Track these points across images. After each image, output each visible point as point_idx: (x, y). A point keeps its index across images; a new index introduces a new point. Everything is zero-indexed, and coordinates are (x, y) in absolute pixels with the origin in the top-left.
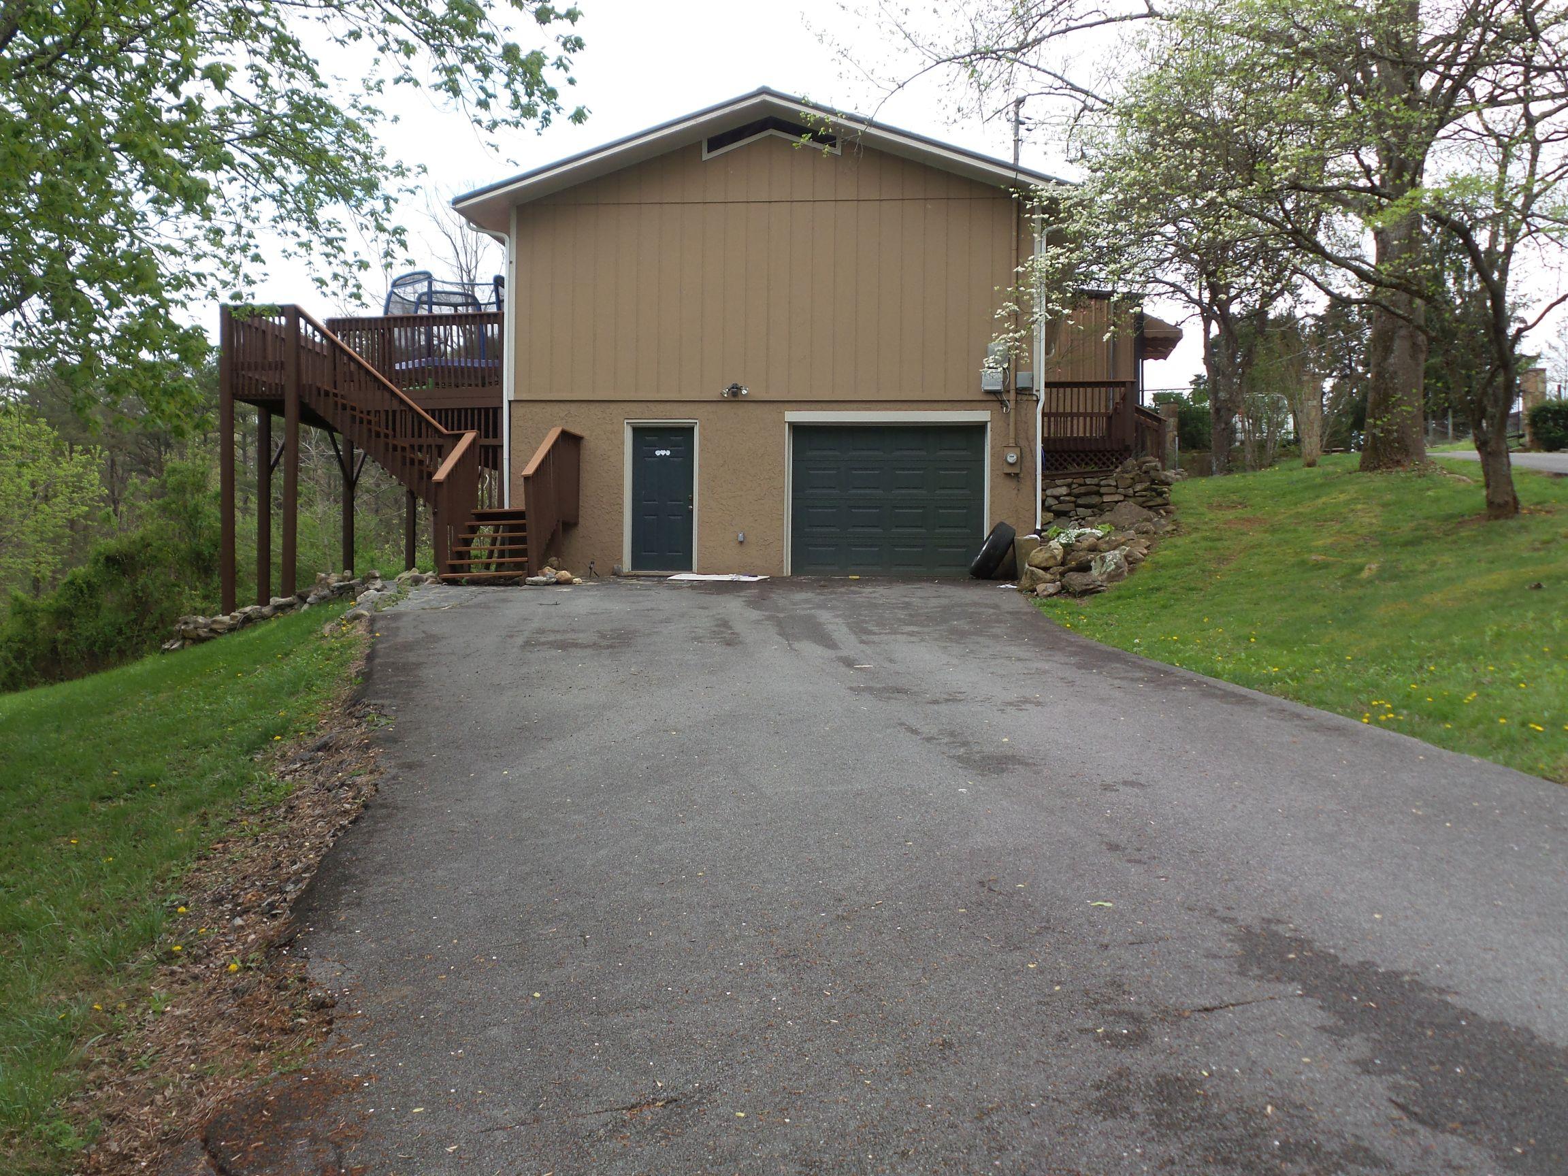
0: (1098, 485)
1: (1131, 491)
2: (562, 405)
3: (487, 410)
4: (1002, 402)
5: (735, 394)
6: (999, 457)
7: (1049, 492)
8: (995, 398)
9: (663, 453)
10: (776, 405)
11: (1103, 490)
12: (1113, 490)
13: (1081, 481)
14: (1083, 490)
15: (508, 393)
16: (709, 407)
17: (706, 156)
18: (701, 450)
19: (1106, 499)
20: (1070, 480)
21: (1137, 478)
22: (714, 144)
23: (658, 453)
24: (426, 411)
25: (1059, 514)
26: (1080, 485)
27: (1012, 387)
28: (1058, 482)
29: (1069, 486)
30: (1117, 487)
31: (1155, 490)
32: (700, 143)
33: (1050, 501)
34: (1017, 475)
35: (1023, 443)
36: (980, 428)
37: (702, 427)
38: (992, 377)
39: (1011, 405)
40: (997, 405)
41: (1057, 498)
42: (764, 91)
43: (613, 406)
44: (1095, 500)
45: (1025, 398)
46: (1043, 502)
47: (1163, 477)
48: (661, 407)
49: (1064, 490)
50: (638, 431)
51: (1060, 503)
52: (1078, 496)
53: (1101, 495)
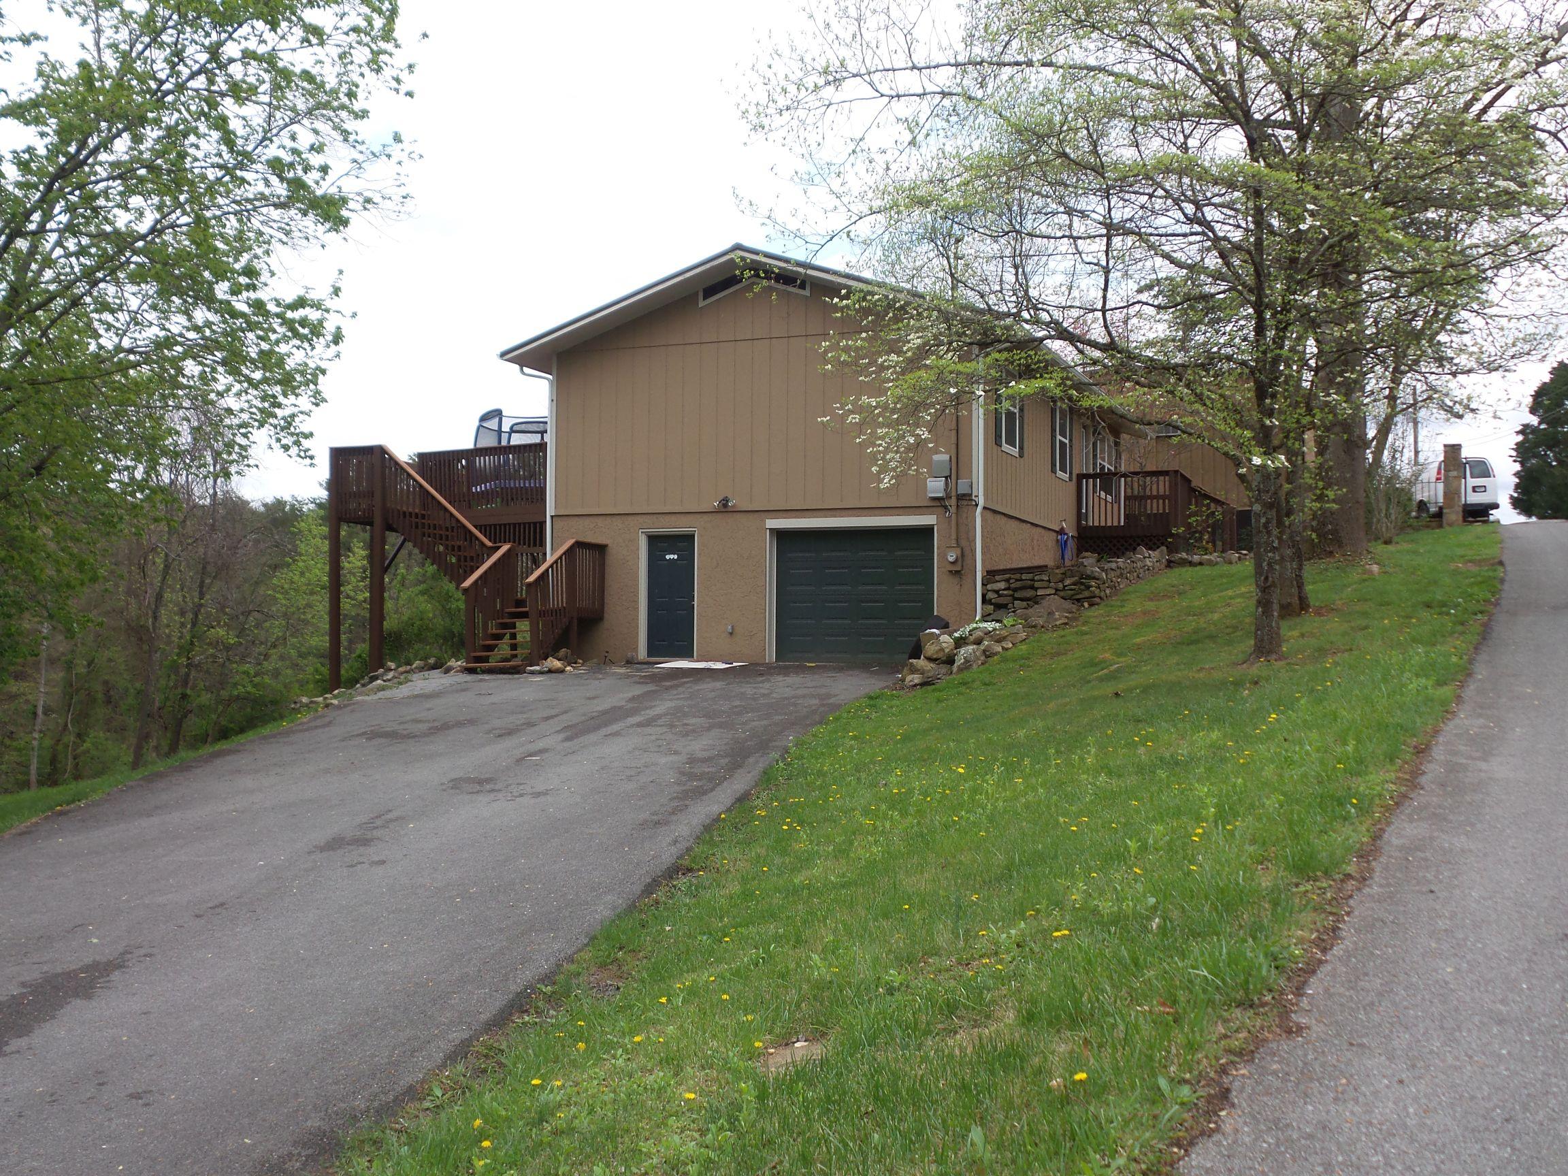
0: (1033, 580)
1: (1060, 585)
2: (591, 519)
3: (535, 524)
4: (945, 507)
5: (725, 506)
6: (943, 556)
7: (989, 587)
8: (939, 503)
9: (672, 556)
10: (756, 515)
11: (1037, 584)
12: (1045, 584)
13: (1018, 576)
14: (1019, 584)
15: (550, 510)
16: (705, 517)
17: (702, 304)
18: (699, 555)
19: (1040, 592)
20: (1007, 576)
21: (1069, 573)
22: (709, 292)
23: (668, 557)
24: (475, 527)
25: (999, 607)
26: (1017, 580)
27: (953, 494)
28: (997, 578)
29: (1007, 580)
30: (1049, 581)
31: (1082, 584)
32: (697, 294)
33: (990, 595)
34: (957, 572)
35: (963, 543)
36: (927, 531)
37: (700, 536)
38: (936, 487)
39: (953, 510)
40: (941, 510)
41: (997, 592)
42: (738, 247)
43: (630, 518)
44: (1030, 593)
45: (965, 503)
46: (984, 596)
47: (1089, 572)
48: (667, 518)
49: (1002, 585)
50: (653, 540)
51: (1000, 596)
52: (1015, 590)
53: (1036, 589)
